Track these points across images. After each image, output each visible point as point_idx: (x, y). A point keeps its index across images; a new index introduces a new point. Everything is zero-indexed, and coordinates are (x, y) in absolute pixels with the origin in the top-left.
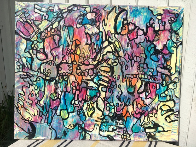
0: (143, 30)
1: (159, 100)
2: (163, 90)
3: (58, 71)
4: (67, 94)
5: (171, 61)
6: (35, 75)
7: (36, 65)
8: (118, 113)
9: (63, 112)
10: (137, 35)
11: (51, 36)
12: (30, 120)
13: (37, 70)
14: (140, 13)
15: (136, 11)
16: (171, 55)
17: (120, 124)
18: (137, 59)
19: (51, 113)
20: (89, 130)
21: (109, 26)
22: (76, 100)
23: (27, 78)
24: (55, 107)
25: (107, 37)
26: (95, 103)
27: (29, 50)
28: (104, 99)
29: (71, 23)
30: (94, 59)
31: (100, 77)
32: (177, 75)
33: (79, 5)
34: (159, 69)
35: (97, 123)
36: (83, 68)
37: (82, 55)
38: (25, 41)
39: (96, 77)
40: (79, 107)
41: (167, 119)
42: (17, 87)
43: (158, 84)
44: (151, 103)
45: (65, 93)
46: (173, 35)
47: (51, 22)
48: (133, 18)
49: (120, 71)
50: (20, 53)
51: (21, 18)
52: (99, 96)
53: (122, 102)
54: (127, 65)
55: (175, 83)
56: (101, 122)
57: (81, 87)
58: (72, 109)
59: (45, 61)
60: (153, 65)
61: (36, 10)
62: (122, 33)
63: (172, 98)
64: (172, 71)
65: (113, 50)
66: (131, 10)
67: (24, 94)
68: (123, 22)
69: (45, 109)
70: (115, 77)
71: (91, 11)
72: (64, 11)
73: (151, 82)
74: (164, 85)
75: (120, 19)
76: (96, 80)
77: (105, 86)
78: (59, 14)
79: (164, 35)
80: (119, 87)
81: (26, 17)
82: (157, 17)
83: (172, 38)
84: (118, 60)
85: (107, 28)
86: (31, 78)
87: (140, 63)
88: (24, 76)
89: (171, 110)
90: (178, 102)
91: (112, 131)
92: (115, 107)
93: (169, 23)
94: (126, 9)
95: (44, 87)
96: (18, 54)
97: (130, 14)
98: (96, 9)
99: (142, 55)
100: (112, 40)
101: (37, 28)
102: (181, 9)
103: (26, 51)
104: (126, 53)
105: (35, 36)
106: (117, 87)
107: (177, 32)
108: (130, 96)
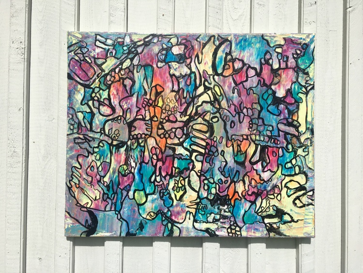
0: (255, 69)
1: (283, 173)
2: (289, 158)
3: (130, 132)
4: (144, 167)
5: (299, 114)
6: (96, 138)
7: (98, 123)
8: (221, 194)
9: (139, 194)
10: (247, 77)
11: (119, 81)
12: (88, 206)
13: (99, 130)
14: (250, 44)
15: (244, 41)
16: (299, 105)
17: (225, 211)
18: (247, 111)
19: (120, 196)
20: (177, 221)
21: (205, 64)
22: (157, 174)
23: (84, 142)
24: (126, 186)
25: (203, 80)
26: (187, 180)
27: (88, 101)
28: (200, 173)
29: (148, 61)
30: (184, 113)
31: (193, 139)
32: (308, 135)
33: (161, 35)
34: (282, 127)
35: (190, 210)
36: (167, 126)
37: (166, 107)
38: (83, 88)
39: (187, 140)
40: (163, 185)
41: (296, 202)
42: (70, 156)
43: (280, 149)
44: (271, 178)
45: (141, 164)
46: (301, 75)
47: (119, 60)
48: (241, 51)
49: (223, 130)
50: (75, 106)
51: (76, 54)
52: (193, 169)
53: (227, 178)
54: (232, 122)
55: (306, 147)
56: (196, 209)
57: (164, 155)
58: (152, 188)
59: (111, 117)
60: (272, 120)
61: (98, 43)
62: (224, 74)
63: (303, 169)
64: (300, 129)
65: (212, 99)
66: (236, 40)
67: (79, 167)
68: (226, 58)
69: (111, 190)
70: (215, 140)
71: (179, 43)
72: (139, 44)
73: (270, 147)
74: (289, 150)
75: (220, 54)
76: (186, 144)
77: (200, 154)
78: (132, 48)
79: (287, 76)
80: (222, 154)
81: (83, 54)
82: (275, 50)
83: (299, 80)
84: (220, 114)
85: (201, 67)
86: (91, 143)
87: (252, 117)
88: (80, 141)
89: (301, 188)
90: (312, 176)
91: (213, 222)
92: (217, 186)
93: (294, 58)
94: (229, 39)
95: (109, 155)
96: (72, 108)
97: (235, 46)
98: (186, 39)
99: (255, 106)
100: (210, 84)
101: (100, 70)
102: (311, 36)
103: (83, 103)
104: (231, 103)
105: (97, 81)
106: (220, 155)
107: (306, 71)
108: (239, 168)
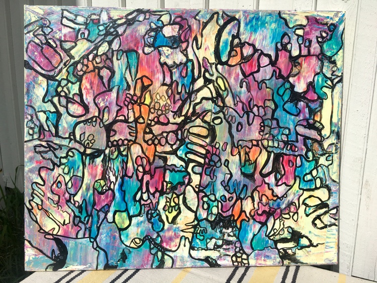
0: (269, 56)
1: (301, 187)
2: (309, 168)
3: (108, 137)
4: (127, 181)
5: (323, 114)
6: (63, 146)
7: (66, 125)
8: (225, 215)
9: (120, 216)
10: (259, 66)
11: (94, 71)
12: (55, 233)
13: (67, 136)
14: (264, 24)
15: (256, 20)
16: (323, 102)
17: (229, 235)
18: (258, 110)
19: (95, 219)
20: (169, 249)
21: (206, 49)
22: (144, 191)
23: (48, 151)
24: (104, 207)
25: (203, 70)
26: (181, 197)
27: (53, 97)
28: (199, 188)
29: (132, 45)
30: (178, 113)
31: (189, 146)
32: (333, 140)
33: (148, 11)
34: (301, 130)
35: (185, 234)
36: (157, 129)
37: (154, 106)
38: (45, 80)
39: (182, 147)
40: (151, 204)
41: (316, 222)
42: (30, 169)
43: (298, 158)
44: (286, 194)
45: (122, 178)
46: (326, 64)
47: (94, 43)
48: (251, 33)
49: (227, 135)
50: (35, 104)
51: (35, 36)
52: (189, 184)
53: (231, 194)
54: (239, 123)
55: (331, 154)
56: (193, 233)
57: (153, 167)
58: (137, 209)
59: (83, 119)
60: (289, 121)
61: (65, 21)
62: (229, 63)
63: (326, 182)
64: (323, 133)
65: (214, 95)
66: (246, 19)
67: (42, 183)
68: (232, 42)
69: (84, 211)
70: (217, 146)
71: (172, 22)
72: (119, 22)
73: (286, 155)
74: (309, 158)
75: (225, 36)
76: (181, 152)
77: (199, 164)
78: (110, 28)
79: (309, 65)
80: (226, 164)
81: (45, 35)
82: (295, 32)
83: (324, 71)
84: (224, 113)
85: (201, 54)
86: (57, 152)
87: (264, 118)
88: (42, 149)
89: (323, 205)
90: (336, 191)
91: (214, 249)
92: (220, 204)
93: (318, 42)
94: (237, 17)
95: (81, 168)
96: (31, 106)
97: (245, 26)
98: (181, 17)
99: (268, 103)
100: (212, 75)
101: (68, 56)
102: (340, 15)
103: (46, 100)
104: (238, 99)
105: (64, 70)
106: (223, 165)
107: (333, 59)
108: (247, 181)
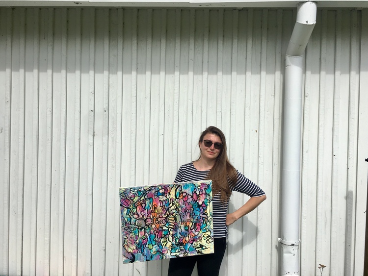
0: (191, 195)
1: (202, 232)
2: (204, 226)
3: (145, 223)
4: (151, 235)
5: (207, 210)
6: (132, 227)
7: (133, 221)
8: (180, 242)
9: (150, 245)
10: (188, 198)
11: (140, 205)
12: (131, 252)
13: (133, 224)
15: (186, 186)
16: (207, 207)
17: (182, 248)
18: (189, 211)
19: (143, 247)
20: (165, 254)
21: (172, 195)
22: (156, 238)
24: (145, 243)
25: (172, 201)
26: (167, 238)
28: (172, 235)
29: (151, 196)
30: (165, 214)
32: (210, 217)
33: (155, 186)
34: (201, 215)
36: (159, 219)
37: (158, 213)
38: (127, 209)
39: (167, 224)
40: (159, 241)
41: (207, 241)
42: (123, 234)
43: (201, 223)
44: (198, 234)
47: (140, 197)
48: (185, 190)
49: (180, 219)
50: (124, 216)
51: (123, 197)
52: (169, 234)
53: (182, 236)
54: (183, 215)
55: (210, 221)
56: (171, 248)
57: (159, 230)
58: (154, 243)
59: (138, 219)
60: (198, 213)
61: (131, 192)
62: (179, 198)
63: (209, 229)
64: (208, 215)
65: (176, 208)
67: (127, 238)
68: (180, 192)
69: (139, 245)
70: (177, 223)
71: (162, 189)
72: (147, 190)
73: (197, 223)
74: (204, 223)
77: (172, 228)
78: (144, 192)
79: (202, 197)
81: (126, 196)
82: (198, 188)
83: (207, 198)
84: (179, 213)
85: (171, 197)
88: (126, 229)
89: (209, 236)
91: (178, 252)
92: (179, 239)
93: (204, 190)
94: (181, 185)
95: (138, 233)
97: (183, 188)
98: (164, 187)
99: (191, 209)
100: (175, 202)
101: (133, 201)
102: (210, 182)
103: (127, 214)
104: (182, 208)
105: (132, 206)
106: (179, 228)
107: (209, 194)
108: (187, 232)
